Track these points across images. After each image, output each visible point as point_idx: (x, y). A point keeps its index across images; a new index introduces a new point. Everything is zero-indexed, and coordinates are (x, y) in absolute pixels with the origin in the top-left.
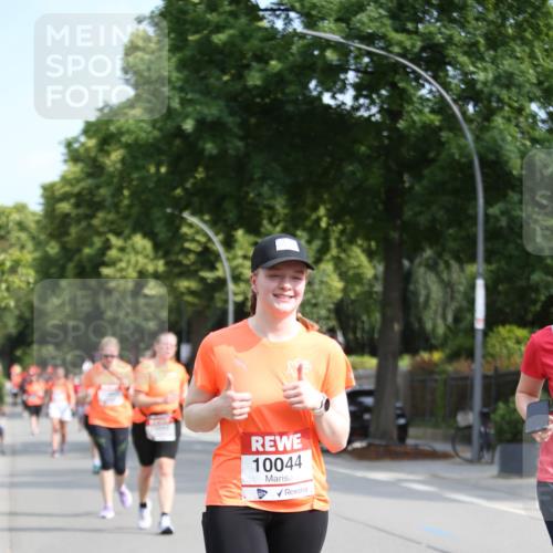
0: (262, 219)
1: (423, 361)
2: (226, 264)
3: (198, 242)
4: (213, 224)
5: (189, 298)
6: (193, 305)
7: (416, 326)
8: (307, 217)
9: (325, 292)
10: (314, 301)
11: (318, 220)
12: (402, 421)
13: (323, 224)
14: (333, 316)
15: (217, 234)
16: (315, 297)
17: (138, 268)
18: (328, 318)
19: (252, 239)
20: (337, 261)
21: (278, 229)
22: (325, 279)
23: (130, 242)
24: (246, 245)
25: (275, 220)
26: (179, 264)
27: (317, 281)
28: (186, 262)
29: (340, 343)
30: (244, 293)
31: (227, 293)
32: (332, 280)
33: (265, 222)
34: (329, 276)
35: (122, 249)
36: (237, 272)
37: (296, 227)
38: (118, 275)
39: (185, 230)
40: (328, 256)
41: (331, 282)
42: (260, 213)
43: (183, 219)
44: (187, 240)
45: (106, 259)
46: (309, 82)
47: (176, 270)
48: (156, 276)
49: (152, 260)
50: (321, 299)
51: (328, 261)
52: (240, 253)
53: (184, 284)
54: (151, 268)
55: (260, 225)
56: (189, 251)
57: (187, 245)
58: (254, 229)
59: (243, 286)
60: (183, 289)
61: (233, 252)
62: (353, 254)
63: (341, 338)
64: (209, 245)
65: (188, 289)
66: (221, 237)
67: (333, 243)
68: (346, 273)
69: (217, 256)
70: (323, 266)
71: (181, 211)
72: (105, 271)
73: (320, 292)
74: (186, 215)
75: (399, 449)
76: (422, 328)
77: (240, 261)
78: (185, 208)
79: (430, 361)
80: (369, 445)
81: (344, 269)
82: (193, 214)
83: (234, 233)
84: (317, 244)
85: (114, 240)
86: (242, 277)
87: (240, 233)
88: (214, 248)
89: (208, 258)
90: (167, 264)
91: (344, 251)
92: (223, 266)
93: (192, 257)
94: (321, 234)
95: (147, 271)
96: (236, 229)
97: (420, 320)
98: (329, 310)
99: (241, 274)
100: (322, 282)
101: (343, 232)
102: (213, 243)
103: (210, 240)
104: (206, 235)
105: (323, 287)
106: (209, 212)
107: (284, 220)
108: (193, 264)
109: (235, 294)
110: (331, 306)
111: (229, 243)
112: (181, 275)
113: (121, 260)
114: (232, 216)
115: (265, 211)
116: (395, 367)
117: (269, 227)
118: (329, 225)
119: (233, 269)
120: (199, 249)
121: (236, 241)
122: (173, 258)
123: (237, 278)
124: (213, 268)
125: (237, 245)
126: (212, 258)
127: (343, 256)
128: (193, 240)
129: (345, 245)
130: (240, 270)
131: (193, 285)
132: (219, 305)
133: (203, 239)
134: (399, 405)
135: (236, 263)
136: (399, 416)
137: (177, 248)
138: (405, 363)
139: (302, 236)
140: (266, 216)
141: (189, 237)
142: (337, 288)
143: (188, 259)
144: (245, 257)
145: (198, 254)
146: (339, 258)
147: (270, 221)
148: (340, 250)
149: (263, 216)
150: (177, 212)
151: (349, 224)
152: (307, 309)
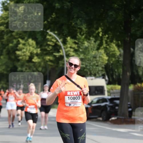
0: (77, 33)
1: (138, 87)
2: (64, 50)
3: (53, 42)
4: (58, 35)
5: (50, 63)
6: (51, 66)
7: (136, 73)
8: (94, 32)
9: (101, 61)
10: (96, 64)
11: (99, 33)
12: (130, 109)
13: (100, 35)
14: (104, 70)
15: (60, 39)
16: (97, 63)
17: (30, 52)
18: (102, 71)
19: (73, 40)
20: (106, 49)
21: (83, 37)
22: (101, 56)
23: (27, 42)
24: (71, 43)
25: (82, 33)
26: (46, 50)
27: (98, 56)
28: (48, 49)
31: (64, 61)
32: (104, 56)
33: (78, 34)
34: (102, 54)
35: (24, 44)
36: (68, 53)
37: (90, 36)
38: (23, 54)
39: (48, 37)
40: (102, 47)
41: (103, 57)
42: (76, 31)
43: (48, 33)
45: (18, 48)
47: (45, 52)
48: (37, 55)
49: (36, 48)
50: (99, 63)
51: (102, 49)
52: (69, 46)
53: (48, 58)
54: (35, 52)
55: (76, 35)
56: (49, 45)
57: (49, 43)
58: (74, 37)
60: (48, 60)
61: (66, 45)
62: (112, 46)
63: (107, 78)
64: (57, 43)
65: (49, 59)
66: (61, 40)
67: (104, 42)
68: (109, 53)
69: (60, 47)
70: (100, 51)
72: (18, 53)
73: (99, 61)
74: (48, 31)
75: (129, 120)
76: (138, 75)
77: (69, 49)
78: (48, 29)
79: (141, 86)
80: (118, 118)
81: (108, 52)
82: (51, 31)
83: (66, 38)
84: (98, 42)
85: (21, 41)
86: (70, 55)
87: (69, 38)
88: (59, 44)
90: (41, 50)
91: (108, 45)
92: (62, 51)
93: (51, 47)
94: (100, 39)
95: (34, 52)
96: (67, 37)
97: (137, 71)
98: (102, 68)
100: (100, 57)
101: (108, 38)
102: (59, 42)
103: (57, 41)
104: (56, 39)
105: (100, 59)
106: (57, 30)
107: (86, 33)
108: (51, 50)
110: (103, 66)
111: (65, 42)
113: (24, 48)
114: (66, 32)
115: (78, 30)
116: (128, 89)
117: (80, 36)
118: (102, 35)
119: (66, 52)
120: (53, 44)
121: (67, 41)
122: (43, 48)
123: (68, 56)
124: (59, 52)
125: (67, 43)
126: (58, 48)
127: (108, 47)
128: (51, 41)
129: (109, 43)
130: (69, 52)
131: (51, 58)
132: (61, 65)
133: (55, 41)
134: (129, 103)
135: (67, 50)
136: (129, 108)
137: (45, 44)
138: (131, 87)
139: (92, 40)
140: (79, 32)
141: (50, 40)
142: (105, 59)
143: (49, 48)
144: (71, 47)
145: (53, 46)
146: (106, 48)
147: (80, 34)
148: (107, 45)
149: (77, 32)
150: (45, 30)
151: (110, 35)
152: (94, 67)
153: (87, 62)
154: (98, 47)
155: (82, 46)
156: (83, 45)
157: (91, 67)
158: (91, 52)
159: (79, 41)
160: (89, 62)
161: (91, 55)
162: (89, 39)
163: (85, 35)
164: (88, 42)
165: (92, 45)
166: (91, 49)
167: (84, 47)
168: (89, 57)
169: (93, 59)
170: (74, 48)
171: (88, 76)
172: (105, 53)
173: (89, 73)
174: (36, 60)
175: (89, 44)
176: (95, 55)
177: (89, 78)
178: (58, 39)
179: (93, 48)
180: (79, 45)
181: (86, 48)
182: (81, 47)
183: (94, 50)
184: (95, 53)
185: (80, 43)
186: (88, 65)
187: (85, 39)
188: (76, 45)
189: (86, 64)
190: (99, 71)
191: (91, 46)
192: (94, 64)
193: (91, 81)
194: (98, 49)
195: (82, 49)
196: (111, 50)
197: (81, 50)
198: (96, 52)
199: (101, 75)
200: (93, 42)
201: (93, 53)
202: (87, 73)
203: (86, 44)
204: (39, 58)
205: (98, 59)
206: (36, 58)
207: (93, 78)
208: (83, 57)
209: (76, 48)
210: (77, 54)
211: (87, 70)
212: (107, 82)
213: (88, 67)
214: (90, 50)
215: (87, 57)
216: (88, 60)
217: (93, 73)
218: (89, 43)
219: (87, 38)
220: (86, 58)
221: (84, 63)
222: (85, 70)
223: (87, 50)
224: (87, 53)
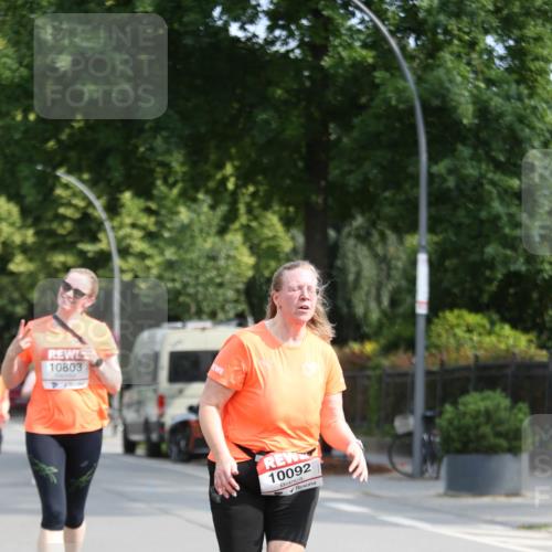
0: (155, 179)
1: (353, 353)
2: (111, 234)
3: (75, 207)
4: (93, 184)
7: (345, 310)
8: (209, 177)
9: (232, 269)
10: (218, 280)
11: (224, 180)
13: (231, 185)
14: (243, 298)
15: (98, 198)
16: (220, 276)
17: (2, 239)
18: (236, 301)
19: (141, 203)
20: (247, 231)
21: (175, 191)
22: (232, 253)
24: (135, 211)
25: (171, 180)
26: (52, 233)
27: (223, 255)
28: (61, 231)
30: (132, 270)
31: (112, 270)
32: (242, 254)
33: (159, 182)
34: (236, 249)
36: (124, 244)
37: (197, 190)
39: (59, 191)
40: (236, 225)
41: (239, 257)
42: (152, 172)
43: (58, 178)
44: (63, 205)
46: (212, 9)
47: (49, 242)
48: (24, 249)
49: (20, 228)
50: (228, 277)
51: (236, 230)
52: (128, 220)
53: (59, 259)
54: (17, 239)
55: (153, 185)
56: (64, 218)
57: (62, 210)
58: (144, 192)
59: (132, 261)
60: (58, 266)
61: (118, 219)
62: (267, 223)
64: (90, 211)
65: (64, 264)
66: (104, 200)
67: (242, 208)
68: (259, 245)
69: (100, 225)
70: (229, 237)
71: (56, 167)
73: (227, 268)
74: (60, 172)
76: (352, 315)
77: (127, 230)
78: (60, 165)
79: (362, 352)
81: (256, 241)
82: (69, 172)
83: (120, 196)
84: (223, 209)
86: (131, 250)
87: (127, 196)
88: (96, 214)
89: (88, 227)
90: (37, 233)
91: (256, 218)
92: (107, 237)
93: (68, 225)
94: (228, 198)
95: (13, 242)
96: (122, 192)
97: (349, 304)
98: (238, 291)
99: (129, 246)
100: (228, 257)
101: (254, 195)
102: (94, 207)
103: (90, 204)
104: (85, 198)
105: (230, 262)
106: (90, 170)
107: (183, 181)
108: (70, 233)
109: (122, 271)
110: (241, 286)
111: (113, 208)
112: (55, 248)
114: (117, 175)
115: (159, 169)
117: (164, 189)
118: (237, 187)
119: (119, 241)
120: (77, 216)
121: (122, 206)
122: (46, 226)
123: (124, 252)
124: (94, 239)
125: (124, 211)
126: (93, 226)
127: (254, 224)
128: (69, 205)
129: (257, 212)
130: (128, 241)
131: (70, 260)
133: (82, 204)
135: (122, 233)
137: (50, 214)
139: (204, 201)
140: (160, 175)
141: (65, 201)
142: (247, 264)
143: (64, 228)
144: (134, 226)
145: (76, 222)
146: (248, 227)
147: (165, 181)
148: (251, 217)
149: (156, 175)
150: (49, 170)
151: (262, 184)
152: (211, 290)
153: (188, 272)
154: (223, 224)
155: (171, 220)
156: (175, 218)
157: (200, 289)
158: (199, 241)
159: (161, 206)
160: (194, 273)
161: (200, 250)
162: (195, 200)
163: (180, 185)
164: (189, 208)
165: (203, 218)
166: (201, 231)
167: (177, 225)
168: (194, 255)
169: (206, 265)
170: (143, 228)
171: (190, 319)
172: (244, 243)
173: (193, 309)
174: (19, 265)
175: (194, 216)
176: (212, 249)
177: (193, 325)
178: (91, 196)
179: (206, 229)
180: (161, 218)
181: (185, 228)
182: (169, 225)
183: (208, 234)
184: (214, 244)
185: (163, 212)
186: (192, 282)
187: (181, 201)
188: (153, 219)
189: (185, 279)
190: (226, 301)
191: (200, 221)
192: (211, 280)
193: (198, 334)
194: (222, 231)
195: (170, 230)
196: (264, 236)
197: (166, 235)
198: (217, 239)
199: (232, 314)
200: (205, 208)
201: (208, 245)
202: (186, 307)
203: (184, 215)
204: (31, 260)
205: (222, 263)
206: (19, 258)
207: (208, 324)
208: (174, 258)
209: (152, 228)
210: (156, 246)
211: (188, 300)
213: (191, 290)
214: (197, 233)
215: (188, 257)
216: (191, 268)
217: (206, 309)
218: (194, 211)
219: (188, 197)
220: (182, 261)
221: (177, 276)
222: (182, 299)
223: (189, 234)
224: (186, 244)
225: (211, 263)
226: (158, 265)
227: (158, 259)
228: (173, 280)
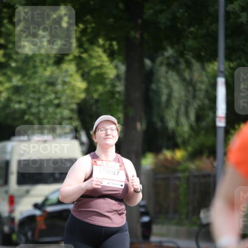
0: (4, 18)
1: (166, 159)
7: (159, 125)
9: (68, 92)
10: (56, 102)
12: (146, 219)
14: (75, 116)
16: (57, 98)
18: (70, 119)
20: (79, 61)
22: (67, 79)
27: (60, 81)
29: (82, 144)
32: (76, 81)
33: (5, 21)
34: (71, 76)
40: (71, 57)
41: (73, 82)
50: (63, 99)
51: (71, 61)
62: (95, 54)
68: (89, 73)
70: (65, 66)
73: (64, 91)
76: (165, 128)
79: (173, 158)
81: (86, 70)
91: (86, 51)
97: (162, 119)
98: (72, 110)
100: (64, 83)
101: (84, 32)
105: (66, 87)
110: (74, 106)
115: (5, 10)
117: (9, 26)
127: (84, 56)
129: (86, 46)
134: (142, 203)
136: (144, 214)
138: (148, 162)
140: (6, 15)
142: (79, 88)
146: (80, 58)
148: (82, 50)
149: (3, 15)
151: (90, 23)
152: (51, 109)
153: (32, 95)
155: (16, 52)
157: (42, 109)
158: (40, 70)
159: (7, 41)
160: (36, 96)
166: (42, 62)
167: (23, 57)
168: (37, 82)
169: (46, 89)
172: (77, 71)
176: (51, 77)
180: (8, 51)
181: (28, 59)
182: (15, 57)
183: (48, 65)
184: (52, 72)
185: (10, 46)
189: (30, 101)
190: (63, 118)
192: (51, 101)
194: (59, 62)
195: (16, 61)
196: (93, 65)
197: (13, 65)
198: (54, 68)
201: (47, 73)
205: (59, 87)
208: (20, 84)
210: (5, 74)
211: (32, 118)
212: (85, 148)
213: (34, 110)
214: (38, 63)
215: (31, 82)
216: (34, 92)
220: (27, 86)
221: (22, 98)
222: (26, 117)
223: (31, 64)
224: (29, 72)
225: (50, 88)
226: (7, 89)
227: (7, 85)
228: (20, 102)
